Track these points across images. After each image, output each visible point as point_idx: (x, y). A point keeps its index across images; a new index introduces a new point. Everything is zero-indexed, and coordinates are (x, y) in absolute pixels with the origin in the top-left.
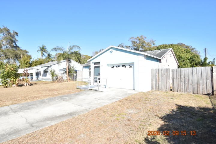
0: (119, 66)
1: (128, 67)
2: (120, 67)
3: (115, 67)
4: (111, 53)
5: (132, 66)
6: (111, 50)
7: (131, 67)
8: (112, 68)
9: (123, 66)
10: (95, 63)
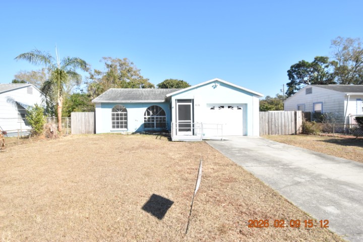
0: (223, 107)
1: (235, 109)
2: (225, 108)
3: (217, 109)
4: (214, 88)
5: (242, 108)
6: (213, 84)
7: (240, 109)
8: (212, 109)
9: (229, 107)
10: (179, 101)
